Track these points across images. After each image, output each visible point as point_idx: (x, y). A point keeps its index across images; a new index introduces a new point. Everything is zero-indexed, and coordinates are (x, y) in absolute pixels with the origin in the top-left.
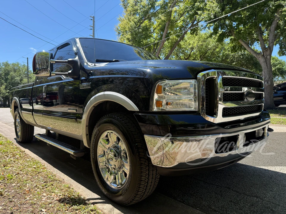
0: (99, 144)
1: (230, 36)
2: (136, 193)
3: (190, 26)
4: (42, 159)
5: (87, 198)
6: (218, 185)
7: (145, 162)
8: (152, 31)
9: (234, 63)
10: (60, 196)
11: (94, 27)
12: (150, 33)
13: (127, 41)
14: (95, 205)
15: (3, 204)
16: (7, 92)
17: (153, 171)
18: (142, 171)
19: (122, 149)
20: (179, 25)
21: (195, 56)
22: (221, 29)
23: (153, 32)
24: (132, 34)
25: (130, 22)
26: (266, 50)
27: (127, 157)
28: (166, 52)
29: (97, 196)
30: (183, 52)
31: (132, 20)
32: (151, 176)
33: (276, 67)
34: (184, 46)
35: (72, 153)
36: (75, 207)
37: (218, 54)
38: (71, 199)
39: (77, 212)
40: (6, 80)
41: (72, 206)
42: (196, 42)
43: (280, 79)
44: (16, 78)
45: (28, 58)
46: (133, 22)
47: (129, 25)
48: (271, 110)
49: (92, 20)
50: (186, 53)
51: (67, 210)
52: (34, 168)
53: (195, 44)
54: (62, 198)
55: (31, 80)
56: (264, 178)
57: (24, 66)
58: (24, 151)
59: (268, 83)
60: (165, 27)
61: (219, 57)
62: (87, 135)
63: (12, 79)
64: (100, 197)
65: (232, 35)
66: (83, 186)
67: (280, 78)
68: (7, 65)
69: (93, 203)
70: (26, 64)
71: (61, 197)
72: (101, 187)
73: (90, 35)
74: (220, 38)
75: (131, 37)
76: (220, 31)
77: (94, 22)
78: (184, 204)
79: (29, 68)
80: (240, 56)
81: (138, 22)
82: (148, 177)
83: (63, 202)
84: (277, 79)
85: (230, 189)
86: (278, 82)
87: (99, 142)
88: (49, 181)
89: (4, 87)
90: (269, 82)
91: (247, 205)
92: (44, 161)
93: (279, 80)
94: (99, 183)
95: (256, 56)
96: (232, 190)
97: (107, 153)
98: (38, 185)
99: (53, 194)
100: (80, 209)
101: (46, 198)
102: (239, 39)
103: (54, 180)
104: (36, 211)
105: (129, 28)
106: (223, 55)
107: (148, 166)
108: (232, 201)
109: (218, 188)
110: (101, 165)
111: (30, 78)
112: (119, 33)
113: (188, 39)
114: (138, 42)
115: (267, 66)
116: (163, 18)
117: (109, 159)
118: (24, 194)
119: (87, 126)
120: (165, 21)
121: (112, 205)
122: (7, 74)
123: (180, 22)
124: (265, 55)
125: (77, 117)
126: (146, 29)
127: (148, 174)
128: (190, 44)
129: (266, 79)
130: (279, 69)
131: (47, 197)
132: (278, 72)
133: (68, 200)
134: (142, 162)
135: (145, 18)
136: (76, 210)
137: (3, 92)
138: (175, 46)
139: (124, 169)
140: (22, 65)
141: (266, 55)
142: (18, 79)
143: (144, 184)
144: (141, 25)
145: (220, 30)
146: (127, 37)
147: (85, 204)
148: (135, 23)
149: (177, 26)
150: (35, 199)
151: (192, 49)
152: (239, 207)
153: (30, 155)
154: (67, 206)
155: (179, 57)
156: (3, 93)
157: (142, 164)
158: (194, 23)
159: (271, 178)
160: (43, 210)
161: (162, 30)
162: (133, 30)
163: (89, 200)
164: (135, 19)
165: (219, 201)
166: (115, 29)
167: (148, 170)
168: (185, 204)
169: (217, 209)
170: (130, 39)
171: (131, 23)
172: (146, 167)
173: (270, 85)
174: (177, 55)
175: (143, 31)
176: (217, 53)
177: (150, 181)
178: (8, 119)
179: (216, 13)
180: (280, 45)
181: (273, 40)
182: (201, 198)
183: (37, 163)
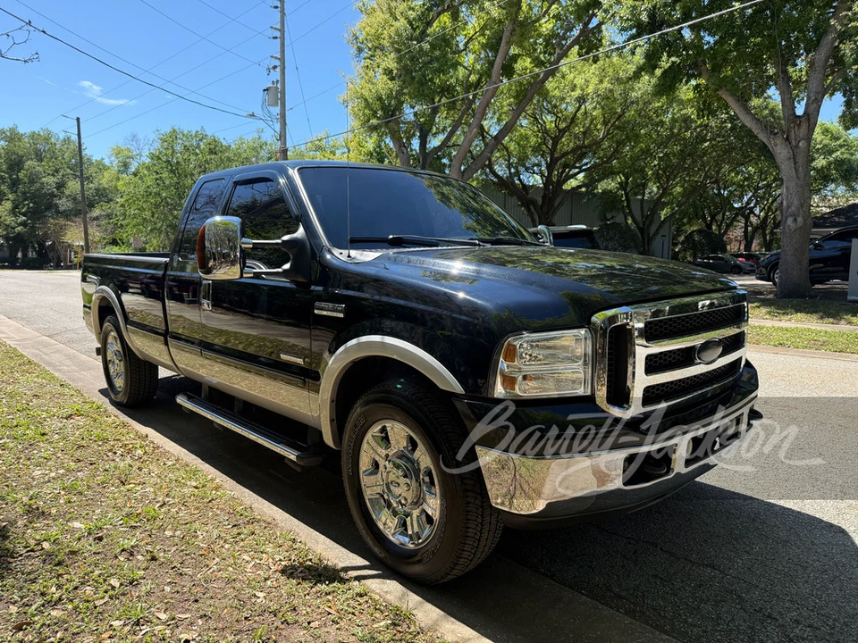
0: (365, 446)
1: (695, 77)
2: (455, 561)
3: (576, 32)
4: (200, 461)
5: (341, 565)
6: (629, 535)
7: (476, 498)
8: (461, 46)
9: (706, 144)
10: (280, 560)
11: (282, 31)
12: (454, 53)
13: (385, 78)
14: (363, 581)
15: (169, 580)
16: (19, 221)
17: (491, 515)
18: (469, 517)
19: (423, 466)
20: (545, 29)
21: (588, 122)
22: (669, 56)
23: (465, 50)
24: (399, 60)
25: (396, 19)
26: (798, 122)
27: (432, 483)
28: (502, 107)
29: (361, 561)
30: (554, 110)
31: (401, 13)
32: (486, 527)
33: (831, 156)
34: (557, 93)
35: (293, 457)
36: (323, 587)
37: (657, 117)
38: (308, 569)
39: (330, 597)
40: (14, 184)
41: (315, 584)
42: (595, 80)
43: (840, 192)
44: (44, 179)
45: (78, 119)
46: (405, 22)
47: (392, 29)
48: (800, 300)
49: (276, 7)
50: (561, 112)
51: (308, 594)
52: (196, 487)
53: (590, 89)
54: (285, 566)
55: (91, 185)
56: (738, 519)
57: (67, 141)
58: (147, 436)
59: (795, 220)
60: (501, 38)
61: (662, 123)
62: (332, 421)
63: (32, 182)
64: (368, 563)
65: (700, 75)
66: (323, 537)
67: (841, 190)
68: (13, 137)
69: (358, 578)
70: (74, 138)
71: (283, 563)
72: (370, 541)
73: (272, 57)
74: (663, 85)
75: (398, 67)
76: (666, 62)
77: (283, 14)
78: (554, 583)
79: (83, 147)
80: (725, 122)
81: (420, 19)
82: (482, 529)
83: (291, 576)
84: (832, 191)
85: (656, 547)
86: (835, 200)
87: (365, 441)
88: (242, 521)
89: (8, 205)
90: (800, 219)
91: (690, 586)
92: (207, 465)
93: (837, 196)
94: (364, 531)
95: (765, 140)
96: (661, 549)
97: (386, 468)
98: (223, 535)
99: (264, 555)
100: (334, 592)
101: (251, 565)
102: (721, 88)
103: (252, 521)
104: (243, 596)
105: (390, 37)
106: (674, 120)
107: (482, 507)
108: (657, 576)
109: (630, 543)
110: (369, 494)
111: (88, 178)
112: (360, 50)
113: (570, 70)
114: (418, 82)
115: (797, 171)
116: (495, 13)
117: (391, 483)
118: (201, 555)
119: (333, 401)
120: (500, 22)
121: (400, 583)
122: (15, 164)
123: (546, 22)
124: (793, 137)
125: (308, 376)
126: (445, 41)
127: (481, 524)
128: (574, 88)
129: (790, 210)
130: (839, 163)
131: (253, 563)
132: (837, 170)
133: (301, 572)
134: (469, 500)
135: (440, 9)
136: (327, 594)
137: (7, 223)
138: (529, 96)
139: (425, 507)
140: (61, 138)
141: (795, 139)
142: (50, 181)
143: (471, 543)
144: (428, 32)
145: (665, 57)
146: (383, 65)
147: (342, 581)
148: (410, 23)
149: (540, 35)
150: (231, 569)
151: (582, 100)
152: (671, 590)
153: (167, 449)
154: (306, 585)
155: (542, 125)
156: (8, 226)
157: (469, 503)
158: (591, 26)
159: (754, 520)
160: (258, 594)
161: (494, 45)
162: (404, 44)
163: (346, 569)
164: (411, 12)
165: (629, 576)
166: (346, 35)
167: (482, 516)
168: (554, 580)
169: (623, 594)
170: (395, 72)
171: (397, 24)
172: (478, 509)
173: (800, 228)
174: (536, 118)
175: (434, 47)
176: (655, 112)
177: (485, 535)
178: (50, 320)
179: (654, 7)
180: (844, 96)
181: (818, 93)
182: (591, 567)
183: (195, 472)
